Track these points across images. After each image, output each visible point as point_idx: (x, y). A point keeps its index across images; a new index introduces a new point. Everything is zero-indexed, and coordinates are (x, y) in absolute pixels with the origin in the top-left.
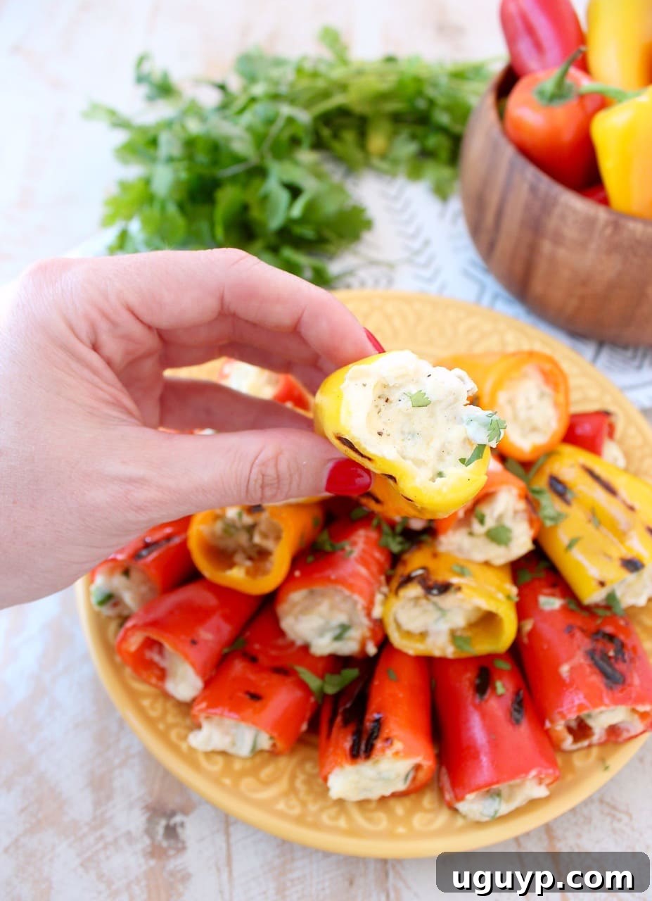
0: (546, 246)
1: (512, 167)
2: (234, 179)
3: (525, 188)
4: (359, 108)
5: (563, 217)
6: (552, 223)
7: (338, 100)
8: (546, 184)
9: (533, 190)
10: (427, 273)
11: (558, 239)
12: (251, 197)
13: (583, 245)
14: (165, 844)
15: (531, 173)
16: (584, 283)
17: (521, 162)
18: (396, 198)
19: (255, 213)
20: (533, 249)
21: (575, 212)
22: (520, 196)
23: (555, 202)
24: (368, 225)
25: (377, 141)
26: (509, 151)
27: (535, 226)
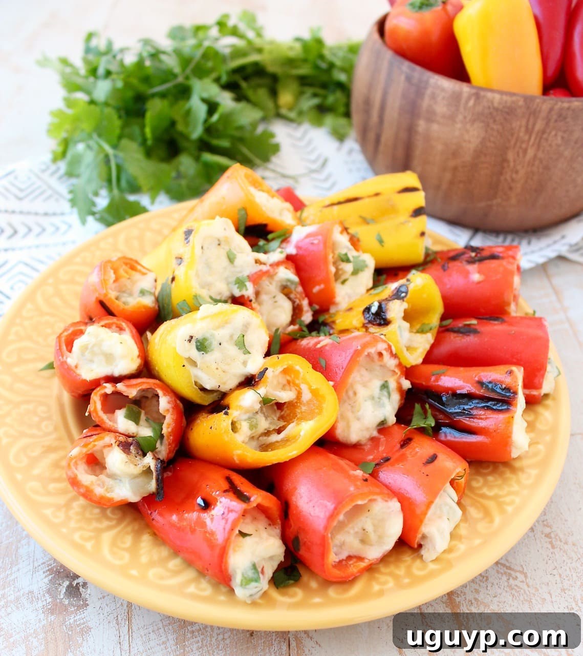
0: (422, 125)
1: (391, 65)
2: (163, 95)
3: (403, 78)
4: (271, 69)
5: (433, 97)
6: (425, 103)
7: (254, 58)
8: (419, 72)
9: (409, 79)
10: (327, 185)
11: (431, 117)
12: (177, 113)
13: (452, 118)
14: (66, 602)
15: (406, 66)
16: (455, 154)
17: (399, 59)
18: (300, 139)
19: (180, 127)
20: (411, 130)
21: (443, 90)
22: (399, 86)
23: (427, 82)
24: (276, 148)
25: (286, 98)
26: (388, 55)
27: (412, 110)
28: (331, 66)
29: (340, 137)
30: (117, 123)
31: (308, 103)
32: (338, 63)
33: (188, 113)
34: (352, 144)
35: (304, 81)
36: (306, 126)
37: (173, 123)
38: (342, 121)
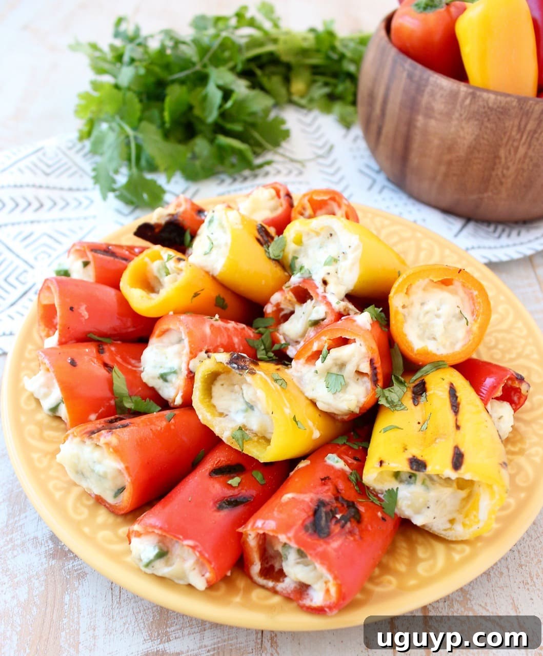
0: (420, 120)
1: (395, 62)
2: (182, 82)
3: (405, 75)
5: (432, 94)
6: (425, 99)
7: (270, 48)
8: (420, 70)
9: (410, 76)
10: (331, 170)
11: (429, 113)
13: (448, 115)
15: (409, 63)
16: (450, 149)
17: (402, 57)
18: (310, 125)
19: (197, 112)
20: (410, 124)
21: (442, 88)
22: (401, 82)
23: (427, 80)
24: (286, 134)
25: (298, 86)
26: (393, 52)
27: (412, 105)
28: (342, 57)
29: (347, 124)
30: (138, 106)
31: (319, 91)
32: (348, 54)
33: (205, 99)
34: (357, 131)
35: (316, 71)
36: (316, 113)
37: (191, 108)
38: (350, 109)
